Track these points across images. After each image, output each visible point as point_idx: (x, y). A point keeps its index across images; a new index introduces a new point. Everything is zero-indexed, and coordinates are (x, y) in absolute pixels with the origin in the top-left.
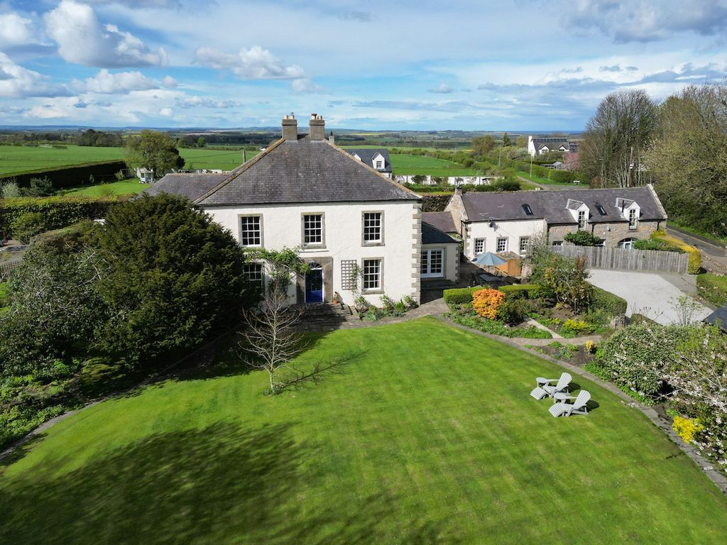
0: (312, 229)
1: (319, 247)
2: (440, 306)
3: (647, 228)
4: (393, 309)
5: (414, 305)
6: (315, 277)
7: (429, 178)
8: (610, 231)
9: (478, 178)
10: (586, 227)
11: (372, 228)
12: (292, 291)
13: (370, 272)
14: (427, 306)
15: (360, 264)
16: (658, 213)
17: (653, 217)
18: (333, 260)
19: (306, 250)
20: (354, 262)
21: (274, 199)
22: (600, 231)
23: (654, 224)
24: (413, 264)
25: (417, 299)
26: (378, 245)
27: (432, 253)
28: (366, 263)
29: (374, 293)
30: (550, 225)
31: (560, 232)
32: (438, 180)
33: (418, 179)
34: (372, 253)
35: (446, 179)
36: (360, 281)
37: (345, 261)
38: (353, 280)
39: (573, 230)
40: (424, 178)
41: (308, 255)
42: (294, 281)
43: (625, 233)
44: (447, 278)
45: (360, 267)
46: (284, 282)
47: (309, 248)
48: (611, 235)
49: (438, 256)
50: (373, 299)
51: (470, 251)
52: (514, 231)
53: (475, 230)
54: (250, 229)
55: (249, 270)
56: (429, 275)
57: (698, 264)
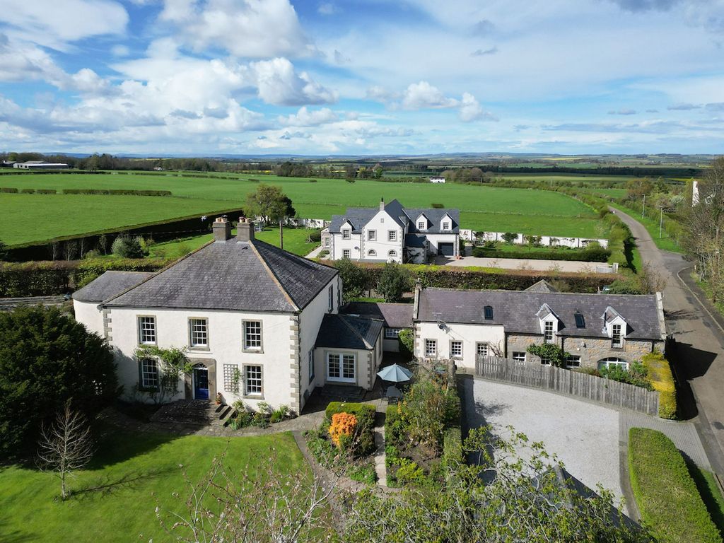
0: (199, 332)
1: (203, 349)
2: (316, 420)
3: (636, 348)
4: (269, 419)
5: (293, 416)
6: (202, 377)
7: (520, 236)
8: (585, 346)
9: (576, 240)
10: (555, 340)
11: (252, 335)
12: (181, 387)
13: (253, 377)
14: (304, 418)
15: (241, 369)
16: (656, 330)
17: (647, 335)
18: (215, 362)
19: (192, 351)
20: (236, 367)
21: (168, 302)
22: (572, 346)
23: (648, 345)
24: (292, 374)
25: (296, 409)
26: (257, 352)
27: (344, 357)
28: (249, 368)
29: (254, 398)
30: (507, 334)
31: (519, 343)
32: (532, 240)
33: (510, 237)
34: (253, 359)
35: (539, 239)
36: (241, 385)
37: (228, 365)
38: (235, 384)
39: (539, 342)
40: (515, 236)
41: (193, 355)
42: (183, 377)
43: (607, 351)
44: (360, 385)
45: (241, 371)
46: (175, 379)
47: (194, 349)
48: (588, 352)
49: (350, 361)
50: (253, 404)
51: (420, 351)
52: (470, 335)
53: (426, 331)
54: (147, 328)
55: (147, 364)
56: (342, 379)
57: (671, 407)
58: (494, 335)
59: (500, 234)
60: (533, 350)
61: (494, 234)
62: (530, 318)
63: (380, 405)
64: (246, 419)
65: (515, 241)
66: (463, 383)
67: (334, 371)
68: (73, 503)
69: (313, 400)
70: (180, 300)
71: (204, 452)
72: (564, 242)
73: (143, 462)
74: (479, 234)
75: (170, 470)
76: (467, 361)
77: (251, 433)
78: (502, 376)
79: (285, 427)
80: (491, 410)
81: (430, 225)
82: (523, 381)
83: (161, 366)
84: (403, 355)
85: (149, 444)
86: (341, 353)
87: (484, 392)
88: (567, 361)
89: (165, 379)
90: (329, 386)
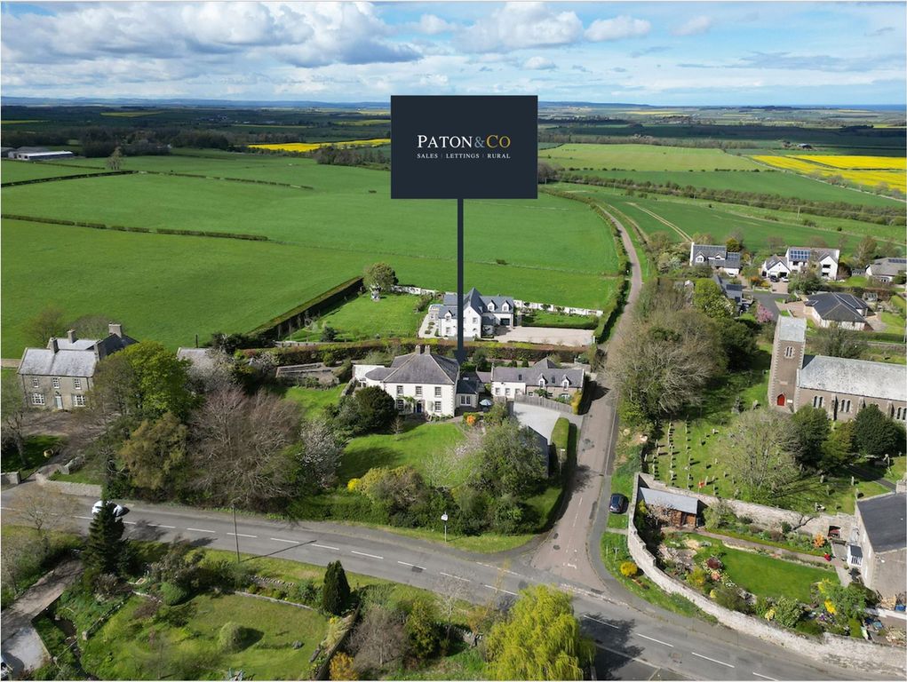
0: (418, 390)
1: (420, 396)
2: (461, 418)
3: (571, 390)
4: (445, 418)
5: (452, 417)
6: (419, 406)
7: (552, 306)
8: (554, 390)
10: (544, 388)
11: (438, 391)
12: (412, 409)
13: (437, 405)
14: (456, 418)
15: (434, 402)
17: (576, 385)
18: (425, 400)
20: (432, 402)
21: (407, 380)
22: (550, 390)
23: (576, 389)
25: (453, 415)
26: (440, 397)
28: (436, 402)
29: (439, 412)
30: (526, 386)
31: (531, 389)
32: (559, 309)
33: (545, 307)
34: (438, 399)
36: (434, 408)
37: (429, 401)
38: (432, 407)
39: (538, 388)
40: (550, 306)
41: (418, 398)
42: (413, 406)
43: (562, 391)
44: (473, 407)
46: (410, 406)
47: (417, 396)
48: (556, 392)
49: (468, 398)
50: (438, 414)
51: (493, 392)
52: (513, 386)
53: (496, 385)
54: (399, 389)
55: (400, 401)
56: (466, 405)
57: (576, 411)
58: (522, 386)
59: (540, 305)
60: (536, 391)
61: (536, 304)
62: (535, 379)
63: (481, 413)
64: (438, 419)
65: (549, 309)
66: (509, 404)
67: (463, 402)
68: (401, 442)
69: (458, 412)
70: (411, 379)
71: (429, 429)
72: (578, 311)
73: (412, 432)
74: (527, 304)
75: (422, 434)
76: (511, 396)
77: (441, 423)
78: (524, 401)
79: (451, 421)
80: (519, 414)
81: (496, 308)
82: (531, 403)
83: (405, 402)
84: (487, 394)
85: (413, 427)
86: (466, 395)
87: (517, 407)
88: (547, 395)
89: (406, 406)
90: (461, 407)
